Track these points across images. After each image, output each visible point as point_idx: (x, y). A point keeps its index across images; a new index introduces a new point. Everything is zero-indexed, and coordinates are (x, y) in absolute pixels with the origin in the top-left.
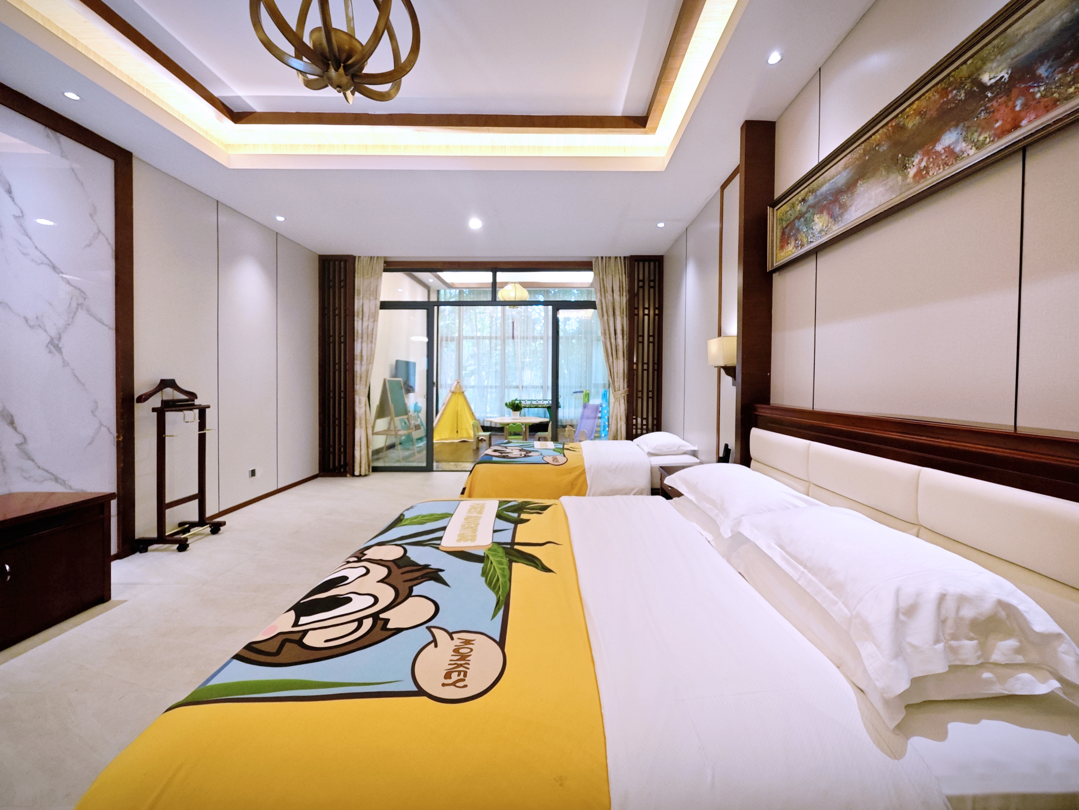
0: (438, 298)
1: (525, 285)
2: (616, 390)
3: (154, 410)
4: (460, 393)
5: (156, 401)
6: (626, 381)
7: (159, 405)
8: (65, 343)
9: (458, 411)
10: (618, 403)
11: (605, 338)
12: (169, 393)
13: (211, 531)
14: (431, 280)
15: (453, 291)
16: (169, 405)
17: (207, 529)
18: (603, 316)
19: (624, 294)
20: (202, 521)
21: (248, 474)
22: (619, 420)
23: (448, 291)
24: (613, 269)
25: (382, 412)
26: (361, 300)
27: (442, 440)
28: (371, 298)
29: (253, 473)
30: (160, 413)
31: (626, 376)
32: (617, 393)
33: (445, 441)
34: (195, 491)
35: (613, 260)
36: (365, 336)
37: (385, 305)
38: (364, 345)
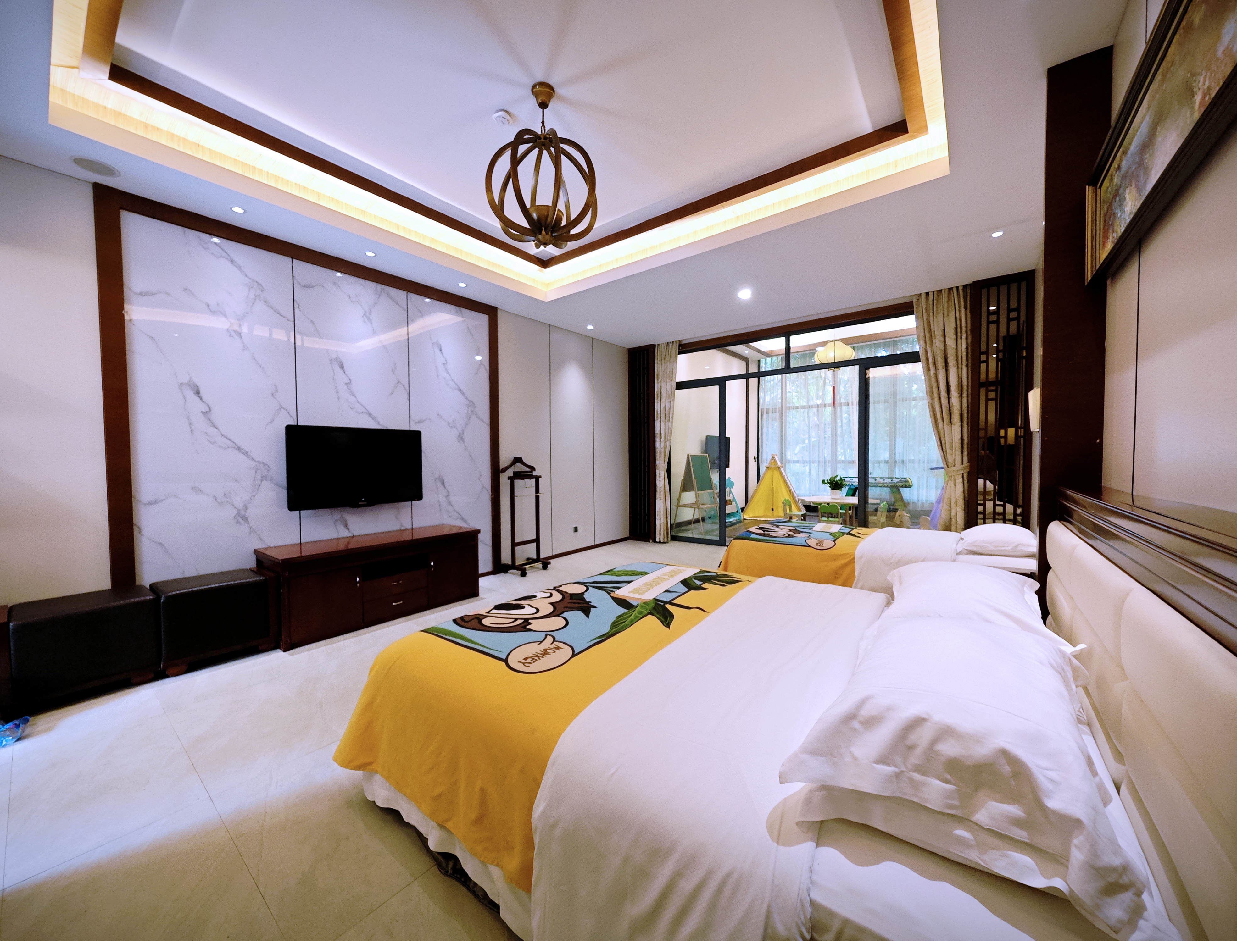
0: (759, 369)
1: (847, 341)
2: (950, 465)
3: (509, 478)
4: (775, 468)
5: (510, 473)
6: (965, 453)
7: (512, 475)
8: (466, 436)
9: (773, 488)
10: (953, 483)
11: (932, 399)
12: (519, 467)
13: (542, 567)
14: (747, 352)
15: (774, 358)
16: (519, 475)
17: (539, 565)
18: (929, 370)
19: (964, 336)
20: (538, 560)
21: (572, 530)
22: (953, 505)
23: (769, 359)
24: (946, 305)
25: (686, 486)
26: (660, 383)
27: (756, 517)
28: (668, 380)
29: (576, 529)
30: (512, 479)
31: (965, 446)
32: (950, 469)
33: (758, 519)
34: (534, 537)
35: (944, 295)
36: (663, 416)
37: (681, 386)
38: (663, 423)
